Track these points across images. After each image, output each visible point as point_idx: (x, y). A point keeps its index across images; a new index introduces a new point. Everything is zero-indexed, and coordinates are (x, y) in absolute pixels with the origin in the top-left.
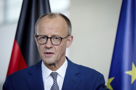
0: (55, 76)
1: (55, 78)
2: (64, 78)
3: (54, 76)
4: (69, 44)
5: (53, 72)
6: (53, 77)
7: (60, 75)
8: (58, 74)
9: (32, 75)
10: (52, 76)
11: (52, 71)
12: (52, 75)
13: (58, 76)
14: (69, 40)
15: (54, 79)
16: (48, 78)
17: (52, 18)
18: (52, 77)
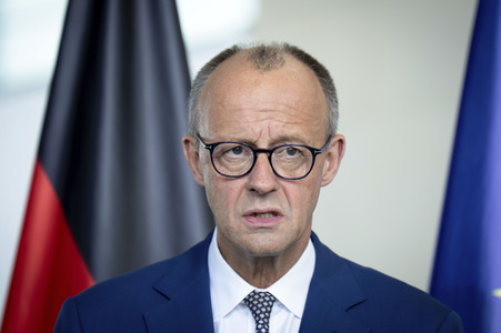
0: (264, 310)
1: (262, 316)
2: (300, 316)
3: (259, 307)
4: (329, 170)
5: (258, 290)
6: (254, 312)
7: (282, 306)
8: (275, 300)
9: (168, 299)
10: (251, 309)
11: (253, 288)
12: (249, 302)
13: (275, 308)
14: (329, 154)
15: (257, 322)
16: (236, 313)
17: (268, 68)
18: (250, 313)
